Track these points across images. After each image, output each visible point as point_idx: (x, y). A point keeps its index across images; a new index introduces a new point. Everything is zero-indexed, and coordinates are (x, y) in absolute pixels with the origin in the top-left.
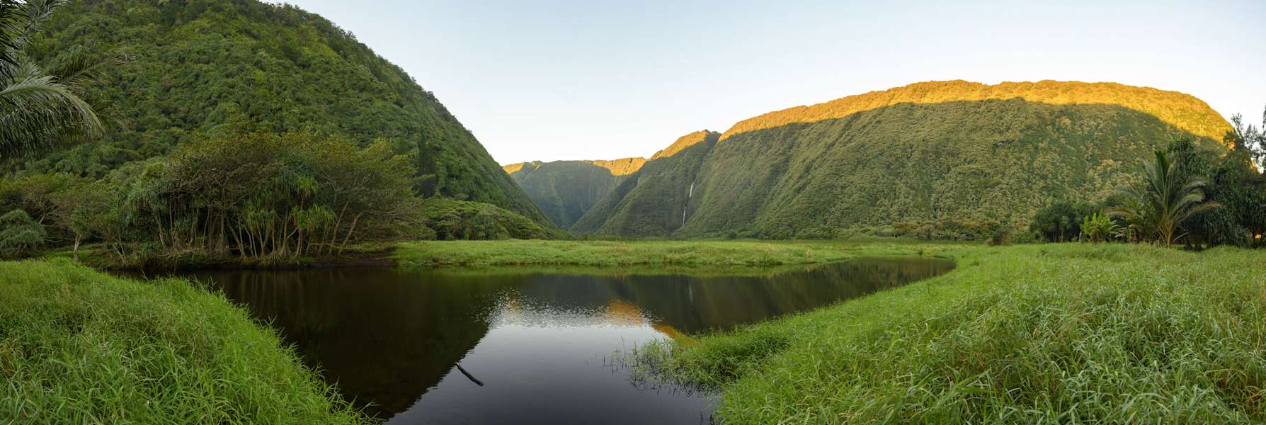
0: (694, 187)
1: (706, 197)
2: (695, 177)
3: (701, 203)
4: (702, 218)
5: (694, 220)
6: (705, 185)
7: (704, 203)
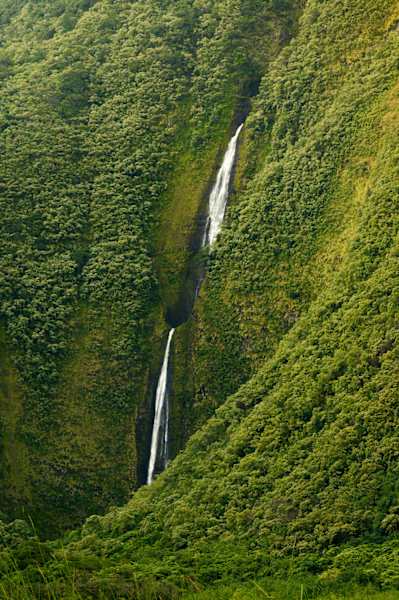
0: (246, 170)
1: (341, 247)
2: (253, 87)
3: (301, 295)
4: (310, 418)
5: (239, 434)
6: (336, 149)
7: (329, 295)
